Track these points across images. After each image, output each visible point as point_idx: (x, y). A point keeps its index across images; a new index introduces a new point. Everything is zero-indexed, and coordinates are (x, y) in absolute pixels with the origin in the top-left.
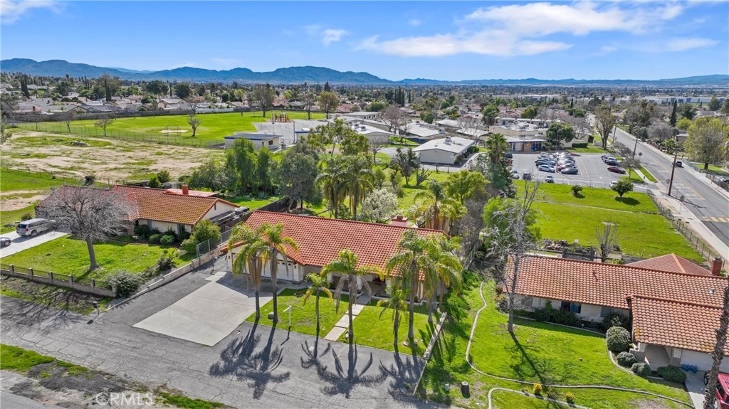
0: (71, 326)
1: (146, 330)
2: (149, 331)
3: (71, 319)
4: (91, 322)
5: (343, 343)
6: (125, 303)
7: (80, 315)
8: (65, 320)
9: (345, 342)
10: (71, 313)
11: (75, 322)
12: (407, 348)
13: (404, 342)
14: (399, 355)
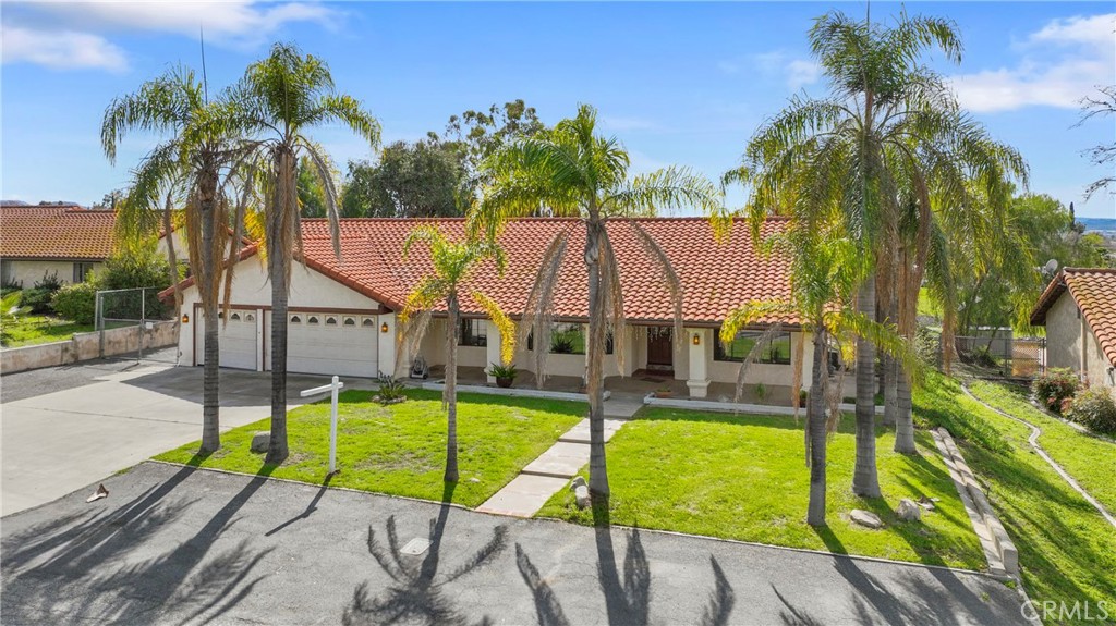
5: (566, 526)
9: (573, 519)
12: (881, 533)
13: (859, 514)
14: (861, 566)
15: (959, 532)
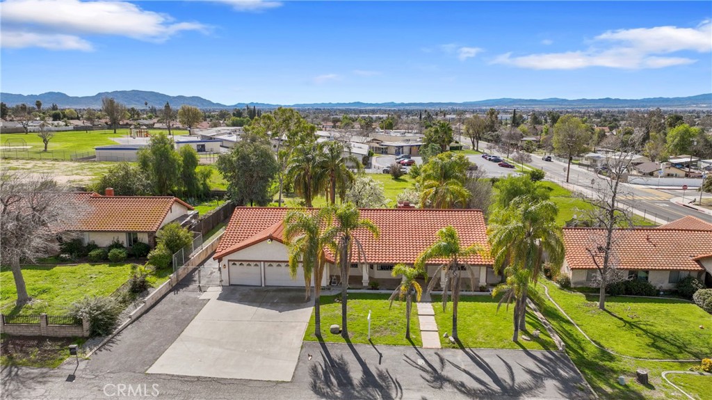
0: (40, 389)
1: (173, 376)
2: (178, 376)
3: (33, 378)
4: (71, 378)
5: (453, 350)
6: (108, 342)
7: (45, 370)
8: (22, 383)
10: (25, 370)
11: (45, 383)
12: (532, 342)
13: (523, 336)
14: (531, 352)
15: (551, 339)
